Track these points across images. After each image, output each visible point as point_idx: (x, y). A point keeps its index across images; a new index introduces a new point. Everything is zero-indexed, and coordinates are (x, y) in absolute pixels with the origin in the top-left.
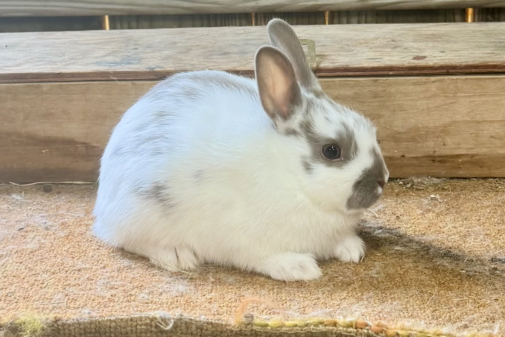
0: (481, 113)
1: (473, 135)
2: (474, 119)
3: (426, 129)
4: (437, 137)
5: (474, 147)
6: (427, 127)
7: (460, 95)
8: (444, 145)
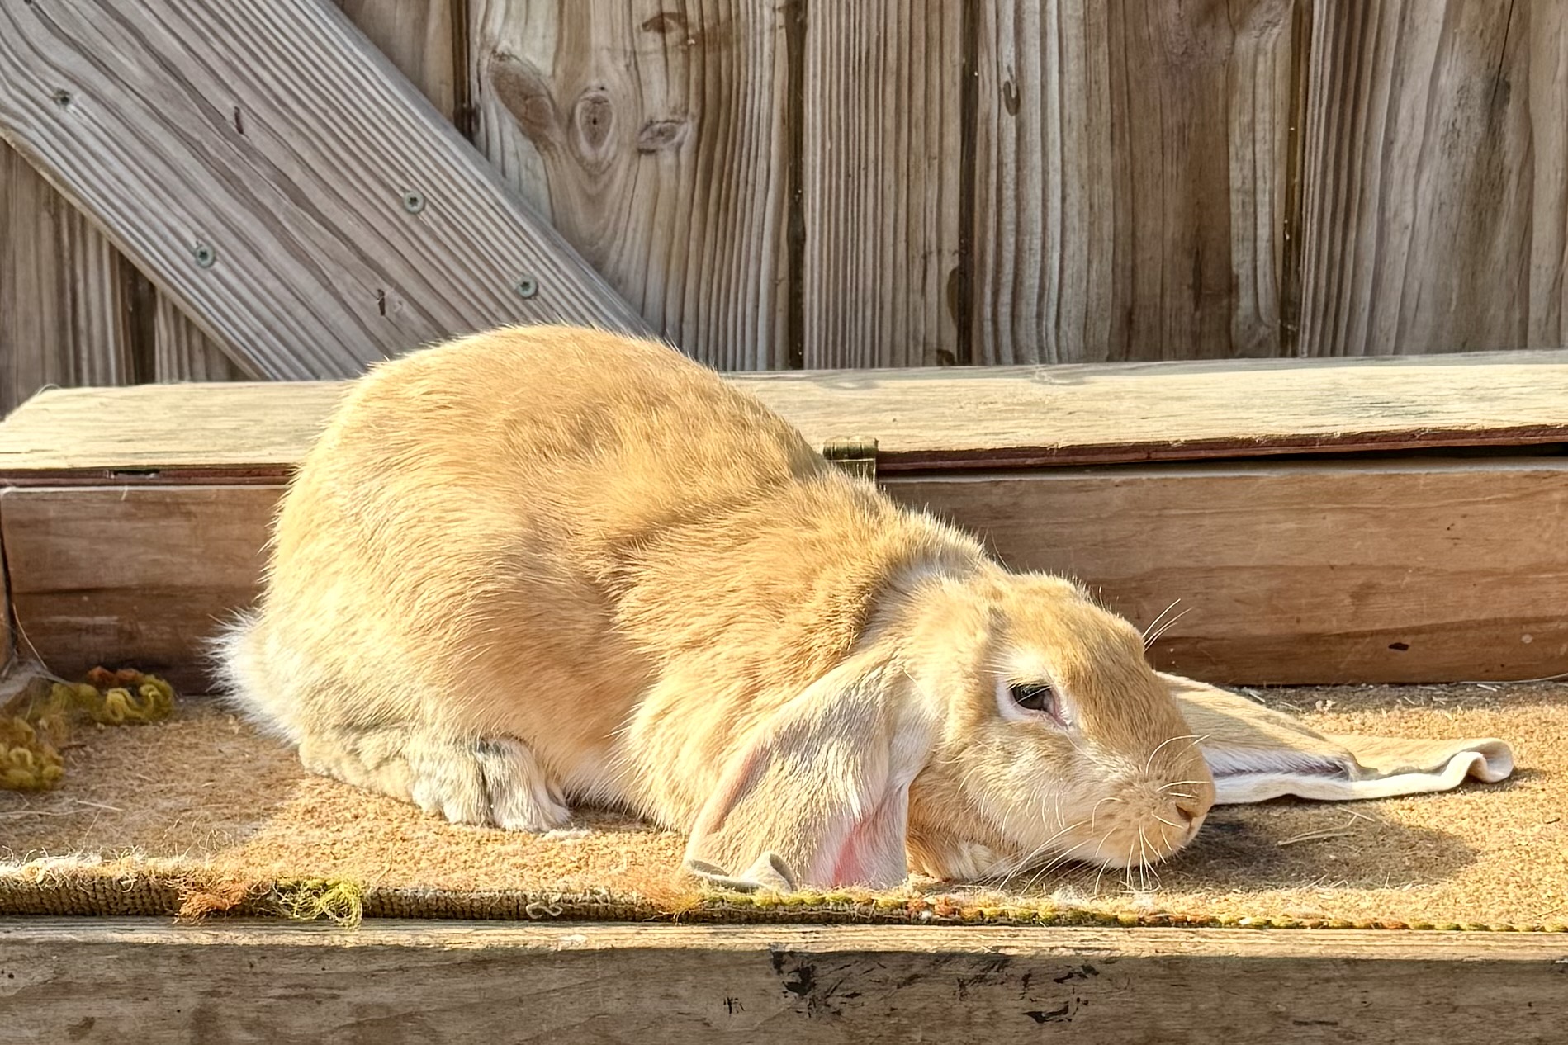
2: (1200, 565)
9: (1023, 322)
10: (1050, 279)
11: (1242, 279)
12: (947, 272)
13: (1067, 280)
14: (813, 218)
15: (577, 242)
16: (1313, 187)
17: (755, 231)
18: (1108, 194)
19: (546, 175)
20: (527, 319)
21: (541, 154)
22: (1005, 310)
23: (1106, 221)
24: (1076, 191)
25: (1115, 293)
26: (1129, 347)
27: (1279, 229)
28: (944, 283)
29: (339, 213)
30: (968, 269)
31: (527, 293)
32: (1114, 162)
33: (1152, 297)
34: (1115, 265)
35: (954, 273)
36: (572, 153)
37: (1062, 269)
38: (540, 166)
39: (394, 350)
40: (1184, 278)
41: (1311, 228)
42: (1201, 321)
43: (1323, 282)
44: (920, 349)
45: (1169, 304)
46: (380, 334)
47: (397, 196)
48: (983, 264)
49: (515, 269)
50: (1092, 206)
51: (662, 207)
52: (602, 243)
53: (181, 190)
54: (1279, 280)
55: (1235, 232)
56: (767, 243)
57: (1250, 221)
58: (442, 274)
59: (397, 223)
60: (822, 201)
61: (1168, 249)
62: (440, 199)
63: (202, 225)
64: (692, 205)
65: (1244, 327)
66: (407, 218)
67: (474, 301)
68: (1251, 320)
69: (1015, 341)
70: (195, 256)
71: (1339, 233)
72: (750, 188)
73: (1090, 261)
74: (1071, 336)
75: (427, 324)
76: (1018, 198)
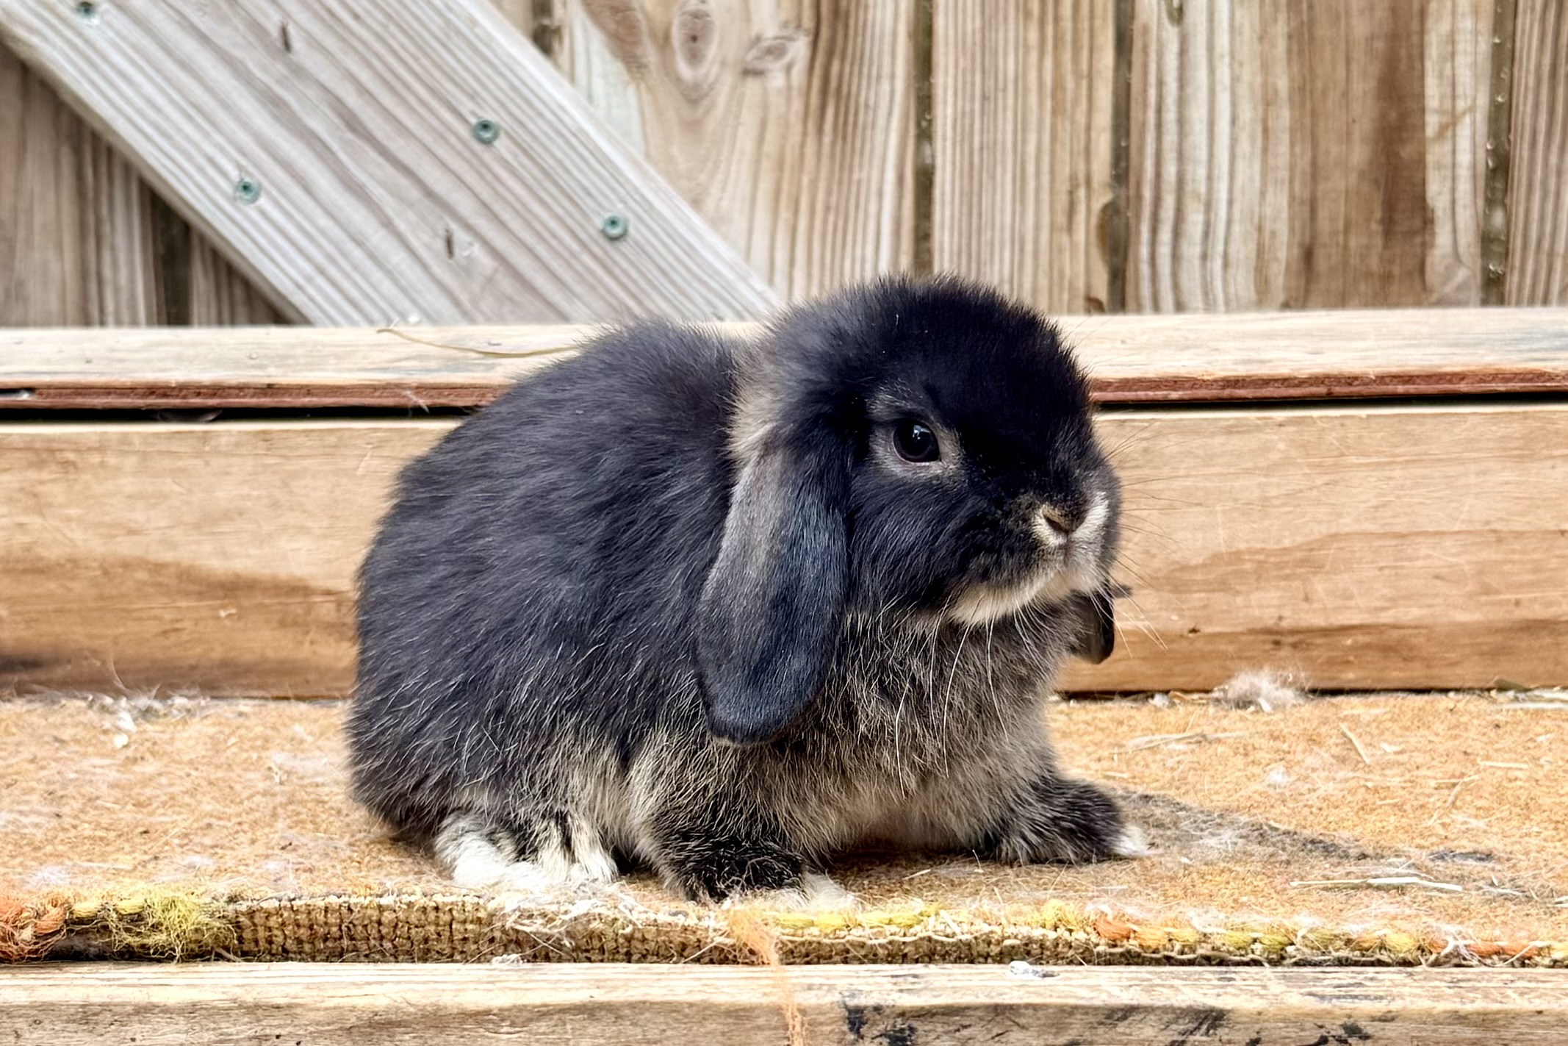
0: (1408, 510)
1: (1387, 572)
2: (1388, 529)
3: (1257, 557)
4: (1287, 578)
5: (1388, 605)
6: (1261, 551)
7: (1354, 460)
8: (1307, 599)
9: (1185, 265)
10: (1217, 214)
11: (1439, 212)
12: (1097, 207)
13: (1237, 216)
14: (944, 148)
15: (673, 176)
16: (1524, 108)
17: (877, 161)
18: (1284, 116)
19: (640, 99)
20: (615, 263)
21: (633, 78)
22: (1164, 250)
23: (1282, 149)
24: (1247, 114)
25: (1292, 230)
26: (1307, 291)
27: (1481, 155)
28: (1094, 221)
29: (401, 142)
30: (1123, 204)
31: (615, 233)
32: (1292, 79)
33: (1334, 233)
34: (1292, 198)
35: (1106, 208)
36: (667, 74)
37: (1230, 202)
38: (631, 91)
39: (464, 298)
40: (1372, 212)
41: (1521, 154)
42: (1391, 262)
43: (1535, 215)
44: (1066, 296)
45: (1354, 242)
46: (447, 278)
47: (465, 121)
48: (1139, 197)
49: (600, 205)
50: (1266, 131)
51: (771, 137)
52: (702, 178)
53: (222, 116)
54: (1481, 214)
55: (1430, 159)
56: (890, 176)
57: (1447, 147)
58: (517, 212)
59: (466, 154)
60: (954, 127)
61: (1353, 178)
62: (516, 127)
63: (244, 154)
64: (805, 134)
65: (1440, 269)
66: (478, 147)
67: (554, 243)
68: (1450, 260)
69: (1176, 286)
70: (237, 188)
71: (1553, 159)
72: (871, 113)
73: (1263, 194)
74: (1240, 279)
75: (501, 269)
76: (1182, 121)
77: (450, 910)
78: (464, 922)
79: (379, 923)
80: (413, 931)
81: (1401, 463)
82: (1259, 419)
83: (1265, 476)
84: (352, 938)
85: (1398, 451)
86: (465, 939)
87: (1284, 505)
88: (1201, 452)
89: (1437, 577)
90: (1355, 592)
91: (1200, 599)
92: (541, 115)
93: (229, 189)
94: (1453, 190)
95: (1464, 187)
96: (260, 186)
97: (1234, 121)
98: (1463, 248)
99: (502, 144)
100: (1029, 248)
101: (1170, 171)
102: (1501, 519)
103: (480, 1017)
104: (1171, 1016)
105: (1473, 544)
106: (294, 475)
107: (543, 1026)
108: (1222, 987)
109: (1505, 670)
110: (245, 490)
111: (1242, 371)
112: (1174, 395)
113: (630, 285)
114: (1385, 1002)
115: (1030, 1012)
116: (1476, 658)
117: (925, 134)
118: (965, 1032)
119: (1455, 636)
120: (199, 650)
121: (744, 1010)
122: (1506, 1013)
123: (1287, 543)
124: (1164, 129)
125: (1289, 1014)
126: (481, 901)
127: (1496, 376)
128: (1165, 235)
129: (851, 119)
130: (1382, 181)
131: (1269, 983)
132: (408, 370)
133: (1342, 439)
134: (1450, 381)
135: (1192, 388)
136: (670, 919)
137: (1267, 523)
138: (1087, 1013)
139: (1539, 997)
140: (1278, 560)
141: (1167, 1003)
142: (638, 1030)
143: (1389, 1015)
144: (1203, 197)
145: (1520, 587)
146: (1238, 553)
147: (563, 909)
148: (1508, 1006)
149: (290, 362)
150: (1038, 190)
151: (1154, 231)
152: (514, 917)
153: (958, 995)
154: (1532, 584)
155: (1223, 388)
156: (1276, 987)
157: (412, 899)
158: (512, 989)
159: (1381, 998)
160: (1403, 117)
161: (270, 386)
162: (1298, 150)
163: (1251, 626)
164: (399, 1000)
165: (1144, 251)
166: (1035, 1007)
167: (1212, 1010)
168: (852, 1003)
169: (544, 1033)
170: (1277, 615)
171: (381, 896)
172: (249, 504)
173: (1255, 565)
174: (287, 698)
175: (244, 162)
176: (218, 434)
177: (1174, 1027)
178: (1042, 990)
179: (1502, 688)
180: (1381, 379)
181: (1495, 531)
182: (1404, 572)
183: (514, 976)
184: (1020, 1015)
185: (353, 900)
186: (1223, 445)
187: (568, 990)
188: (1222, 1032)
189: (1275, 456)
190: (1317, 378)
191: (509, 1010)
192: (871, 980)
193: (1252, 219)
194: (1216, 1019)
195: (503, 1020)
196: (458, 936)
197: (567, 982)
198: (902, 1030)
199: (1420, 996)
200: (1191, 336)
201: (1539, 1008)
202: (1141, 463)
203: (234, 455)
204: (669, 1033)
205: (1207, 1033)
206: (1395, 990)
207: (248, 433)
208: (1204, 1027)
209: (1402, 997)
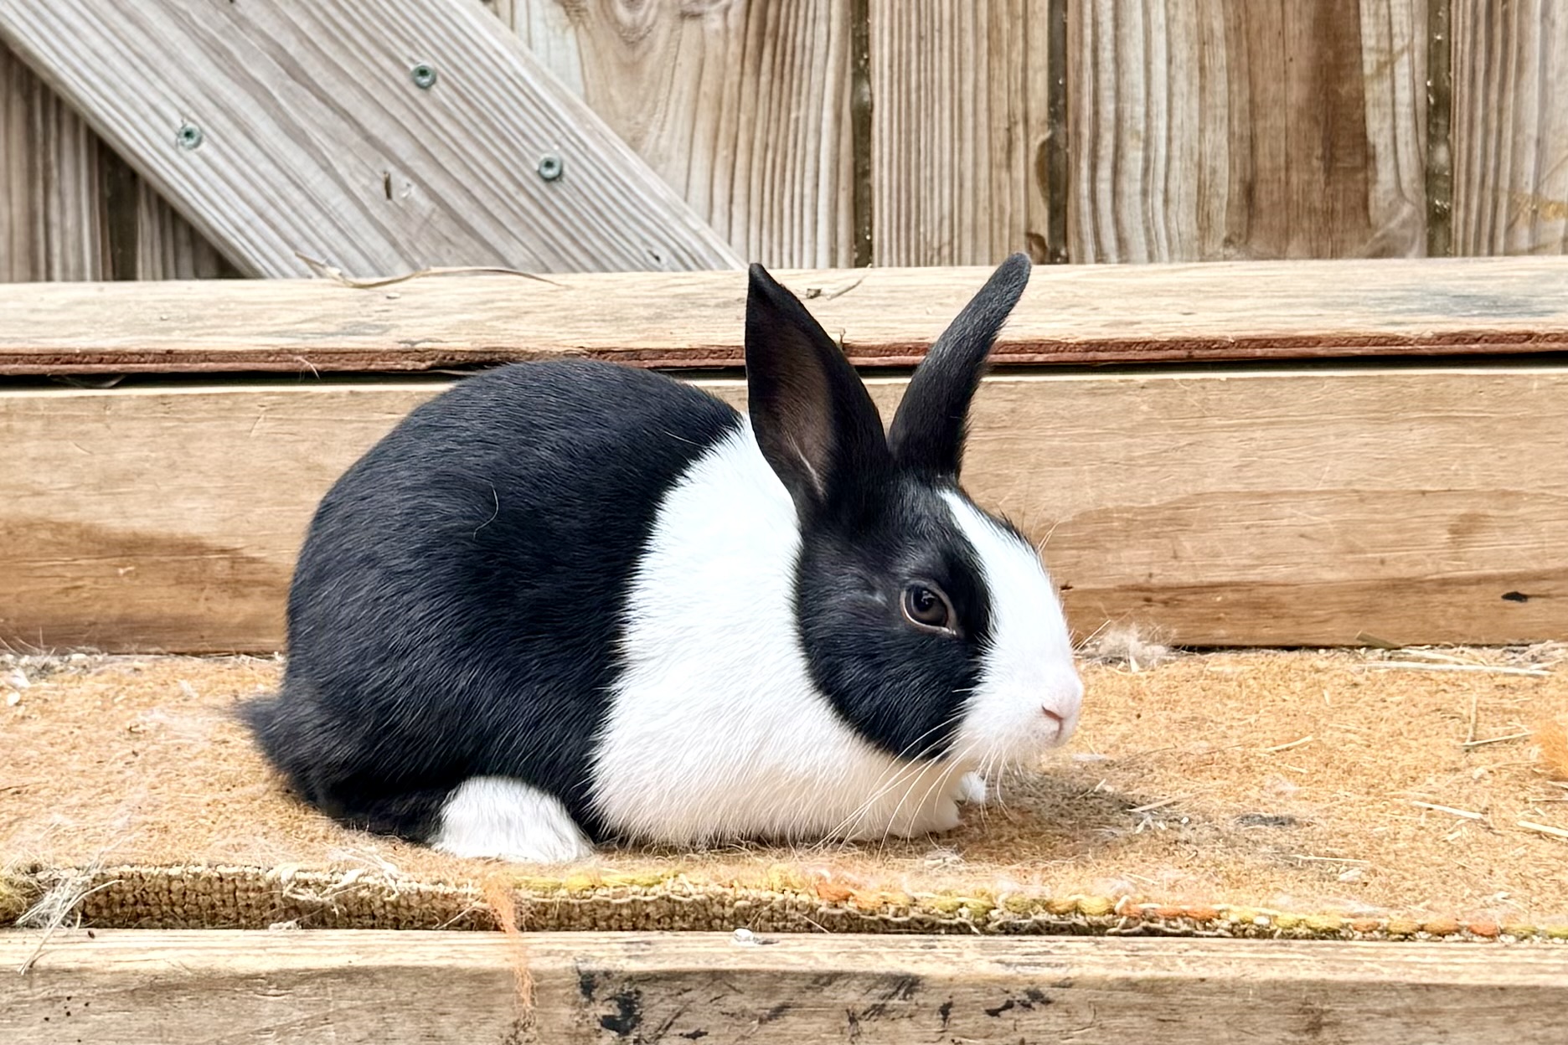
0: (1271, 470)
1: (1254, 530)
2: (1252, 489)
3: (1125, 515)
4: (1156, 536)
5: (1255, 562)
6: (1128, 510)
7: (1215, 421)
8: (1175, 557)
9: (1126, 201)
10: (1158, 152)
11: (1380, 149)
12: (1035, 143)
13: (1176, 153)
14: (882, 86)
15: (611, 118)
16: (1462, 45)
17: (814, 100)
18: (1220, 55)
19: (578, 43)
20: (552, 203)
21: (571, 20)
22: (1104, 187)
23: (1220, 85)
24: (1182, 52)
25: (1232, 168)
26: (1250, 227)
27: (1421, 93)
28: (1033, 158)
29: (340, 88)
30: (1061, 141)
31: (552, 175)
32: (1227, 20)
33: (1275, 170)
34: (1231, 134)
35: (1043, 146)
36: (606, 17)
37: (1169, 140)
38: (570, 33)
39: (401, 239)
40: (1311, 148)
41: (1461, 91)
42: (1334, 197)
43: (1478, 152)
44: (1006, 232)
45: (1294, 179)
46: (385, 220)
47: (405, 68)
48: (1078, 134)
49: (536, 147)
50: (1202, 69)
51: (708, 77)
52: (641, 118)
53: (165, 64)
54: (1423, 150)
55: (1369, 96)
56: (828, 115)
57: (1387, 84)
58: (455, 154)
59: (405, 98)
60: (891, 66)
61: (1292, 115)
62: (452, 71)
63: (187, 102)
64: (742, 74)
65: (1383, 204)
66: (415, 92)
67: (491, 184)
68: (1392, 196)
69: (1117, 222)
70: (178, 135)
71: (1494, 97)
72: (807, 53)
73: (1202, 131)
74: (1181, 215)
75: (438, 209)
76: (1118, 61)
77: (234, 880)
78: (247, 890)
79: (170, 892)
80: (201, 898)
81: (1262, 424)
82: (1122, 381)
83: (1130, 437)
84: (146, 904)
85: (1259, 413)
86: (248, 906)
87: (1150, 464)
88: (1066, 414)
89: (1302, 536)
90: (1223, 550)
91: (1072, 556)
92: (477, 61)
93: (172, 137)
94: (1394, 128)
95: (1405, 124)
96: (202, 130)
97: (1170, 61)
98: (1405, 185)
99: (440, 91)
100: (968, 184)
101: (1108, 109)
102: (1360, 480)
103: (250, 981)
104: (872, 982)
105: (1336, 503)
106: (190, 438)
107: (306, 989)
108: (923, 954)
109: (1374, 628)
110: (145, 452)
111: (1106, 334)
112: (1040, 358)
113: (566, 224)
114: (1064, 969)
115: (745, 977)
116: (1343, 615)
117: (861, 73)
118: (686, 996)
119: (1321, 594)
120: (98, 607)
121: (487, 974)
122: (1173, 980)
123: (1154, 502)
124: (1100, 67)
125: (978, 981)
126: (260, 872)
127: (1350, 341)
128: (1105, 172)
129: (788, 59)
130: (1321, 118)
131: (966, 951)
132: (304, 335)
133: (1204, 401)
134: (1306, 345)
135: (1056, 351)
136: (431, 888)
137: (1134, 482)
138: (795, 979)
139: (1204, 966)
140: (1146, 518)
141: (868, 969)
142: (392, 992)
143: (1068, 982)
144: (1142, 135)
145: (1385, 546)
146: (1107, 511)
147: (334, 878)
148: (1174, 974)
149: (198, 324)
150: (975, 128)
151: (1094, 168)
152: (291, 886)
153: (682, 961)
154: (1395, 544)
155: (1087, 351)
156: (969, 955)
157: (198, 870)
158: (279, 954)
159: (1062, 965)
160: (1339, 55)
161: (169, 352)
162: (1235, 87)
163: (1122, 583)
164: (177, 964)
165: (1085, 188)
166: (748, 973)
167: (908, 976)
168: (584, 967)
169: (307, 996)
170: (1147, 572)
171: (170, 866)
172: (147, 465)
173: (1124, 523)
174: (182, 654)
175: (187, 109)
176: (120, 399)
177: (875, 991)
178: (756, 957)
179: (1370, 647)
180: (1240, 343)
181: (1357, 491)
182: (1270, 530)
183: (285, 942)
184: (735, 979)
185: (144, 871)
186: (1088, 406)
187: (330, 955)
188: (918, 997)
189: (1141, 418)
190: (1177, 342)
191: (275, 974)
192: (606, 947)
193: (1192, 154)
194: (912, 984)
195: (270, 984)
196: (241, 903)
197: (331, 947)
198: (629, 994)
199: (1097, 964)
200: (1082, 292)
201: (1203, 976)
202: (1009, 424)
203: (133, 419)
204: (419, 995)
205: (904, 998)
206: (1076, 959)
207: (148, 397)
208: (902, 992)
209: (1080, 965)
